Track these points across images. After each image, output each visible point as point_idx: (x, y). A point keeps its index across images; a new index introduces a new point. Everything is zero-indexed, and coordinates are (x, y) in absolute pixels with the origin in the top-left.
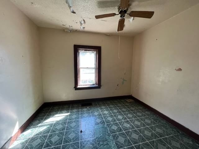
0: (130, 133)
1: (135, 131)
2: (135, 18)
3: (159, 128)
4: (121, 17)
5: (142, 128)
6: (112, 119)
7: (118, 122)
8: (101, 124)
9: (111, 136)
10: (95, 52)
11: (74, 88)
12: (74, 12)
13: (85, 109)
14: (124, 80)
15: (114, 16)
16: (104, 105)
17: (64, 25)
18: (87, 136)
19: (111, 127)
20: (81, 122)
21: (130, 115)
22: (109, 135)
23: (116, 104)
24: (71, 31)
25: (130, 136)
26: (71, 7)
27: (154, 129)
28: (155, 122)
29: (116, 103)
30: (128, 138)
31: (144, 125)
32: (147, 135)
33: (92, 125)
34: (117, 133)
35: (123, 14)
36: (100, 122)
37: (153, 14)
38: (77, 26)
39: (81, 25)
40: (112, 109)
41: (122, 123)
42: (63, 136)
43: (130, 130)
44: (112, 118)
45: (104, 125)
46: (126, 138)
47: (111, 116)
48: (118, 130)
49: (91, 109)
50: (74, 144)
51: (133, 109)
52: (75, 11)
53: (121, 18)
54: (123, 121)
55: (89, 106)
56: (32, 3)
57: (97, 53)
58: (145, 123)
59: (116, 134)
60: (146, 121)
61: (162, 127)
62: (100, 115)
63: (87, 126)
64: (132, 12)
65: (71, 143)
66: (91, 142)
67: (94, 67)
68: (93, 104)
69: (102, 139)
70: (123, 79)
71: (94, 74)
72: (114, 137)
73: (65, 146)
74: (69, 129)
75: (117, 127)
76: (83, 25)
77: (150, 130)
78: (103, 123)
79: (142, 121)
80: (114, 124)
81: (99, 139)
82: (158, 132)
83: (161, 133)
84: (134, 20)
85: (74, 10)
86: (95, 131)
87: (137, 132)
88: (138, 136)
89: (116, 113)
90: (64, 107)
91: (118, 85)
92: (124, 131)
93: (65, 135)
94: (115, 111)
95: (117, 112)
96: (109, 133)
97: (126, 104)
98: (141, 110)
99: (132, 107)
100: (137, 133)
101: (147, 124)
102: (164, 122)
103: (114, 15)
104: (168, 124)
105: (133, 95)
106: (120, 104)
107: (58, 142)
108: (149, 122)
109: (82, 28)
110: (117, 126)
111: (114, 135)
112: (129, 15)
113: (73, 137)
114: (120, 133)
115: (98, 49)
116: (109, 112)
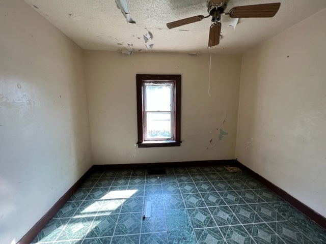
0: (229, 231)
1: (240, 228)
2: (242, 19)
3: (288, 228)
4: (213, 20)
5: (254, 223)
6: (198, 200)
7: (207, 207)
8: (178, 208)
9: (192, 232)
10: (172, 85)
11: (137, 144)
12: (133, 22)
13: (153, 180)
14: (222, 133)
15: (199, 20)
16: (186, 174)
17: (120, 44)
18: (153, 226)
19: (194, 216)
20: (144, 201)
21: (231, 196)
22: (190, 230)
23: (206, 175)
24: (131, 53)
25: (229, 236)
26: (126, 14)
27: (278, 229)
28: (281, 214)
29: (207, 172)
30: (225, 240)
31: (258, 219)
32: (263, 238)
33: (163, 209)
34: (206, 228)
35: (217, 15)
36: (177, 205)
37: (278, 9)
38: (140, 44)
39: (146, 42)
40: (198, 183)
41: (216, 210)
42: (116, 221)
43: (230, 226)
44: (197, 198)
45: (183, 210)
46: (221, 239)
47: (196, 195)
48: (207, 222)
49: (162, 180)
50: (131, 237)
51: (238, 185)
52: (133, 20)
53: (213, 23)
54: (217, 206)
55: (160, 176)
56: (70, 15)
57: (174, 87)
58: (261, 214)
59: (203, 230)
60: (263, 210)
61: (297, 227)
62: (177, 192)
63: (153, 209)
64: (235, 8)
65: (126, 235)
66: (159, 237)
67: (170, 110)
68: (167, 172)
69: (176, 235)
70: (221, 130)
71: (170, 122)
72: (199, 234)
73: (117, 238)
74: (125, 212)
75: (206, 217)
76: (150, 42)
77: (269, 229)
78: (181, 206)
79: (254, 209)
80: (200, 211)
81: (172, 235)
82: (287, 237)
83: (293, 238)
84: (239, 24)
85: (132, 17)
86: (167, 219)
87: (243, 231)
88: (244, 238)
89: (206, 191)
90: (121, 174)
91: (211, 142)
92: (219, 225)
93: (119, 220)
94: (205, 187)
95: (208, 189)
96: (190, 227)
97: (226, 175)
98: (253, 188)
99: (237, 182)
100: (243, 233)
101: (264, 218)
102: (302, 217)
103: (200, 18)
104: (310, 221)
105: (239, 160)
106: (214, 174)
107: (107, 231)
108: (269, 214)
109: (148, 46)
110: (205, 215)
111: (198, 231)
112: (228, 15)
113: (130, 225)
114: (210, 229)
115: (176, 80)
116: (193, 189)
